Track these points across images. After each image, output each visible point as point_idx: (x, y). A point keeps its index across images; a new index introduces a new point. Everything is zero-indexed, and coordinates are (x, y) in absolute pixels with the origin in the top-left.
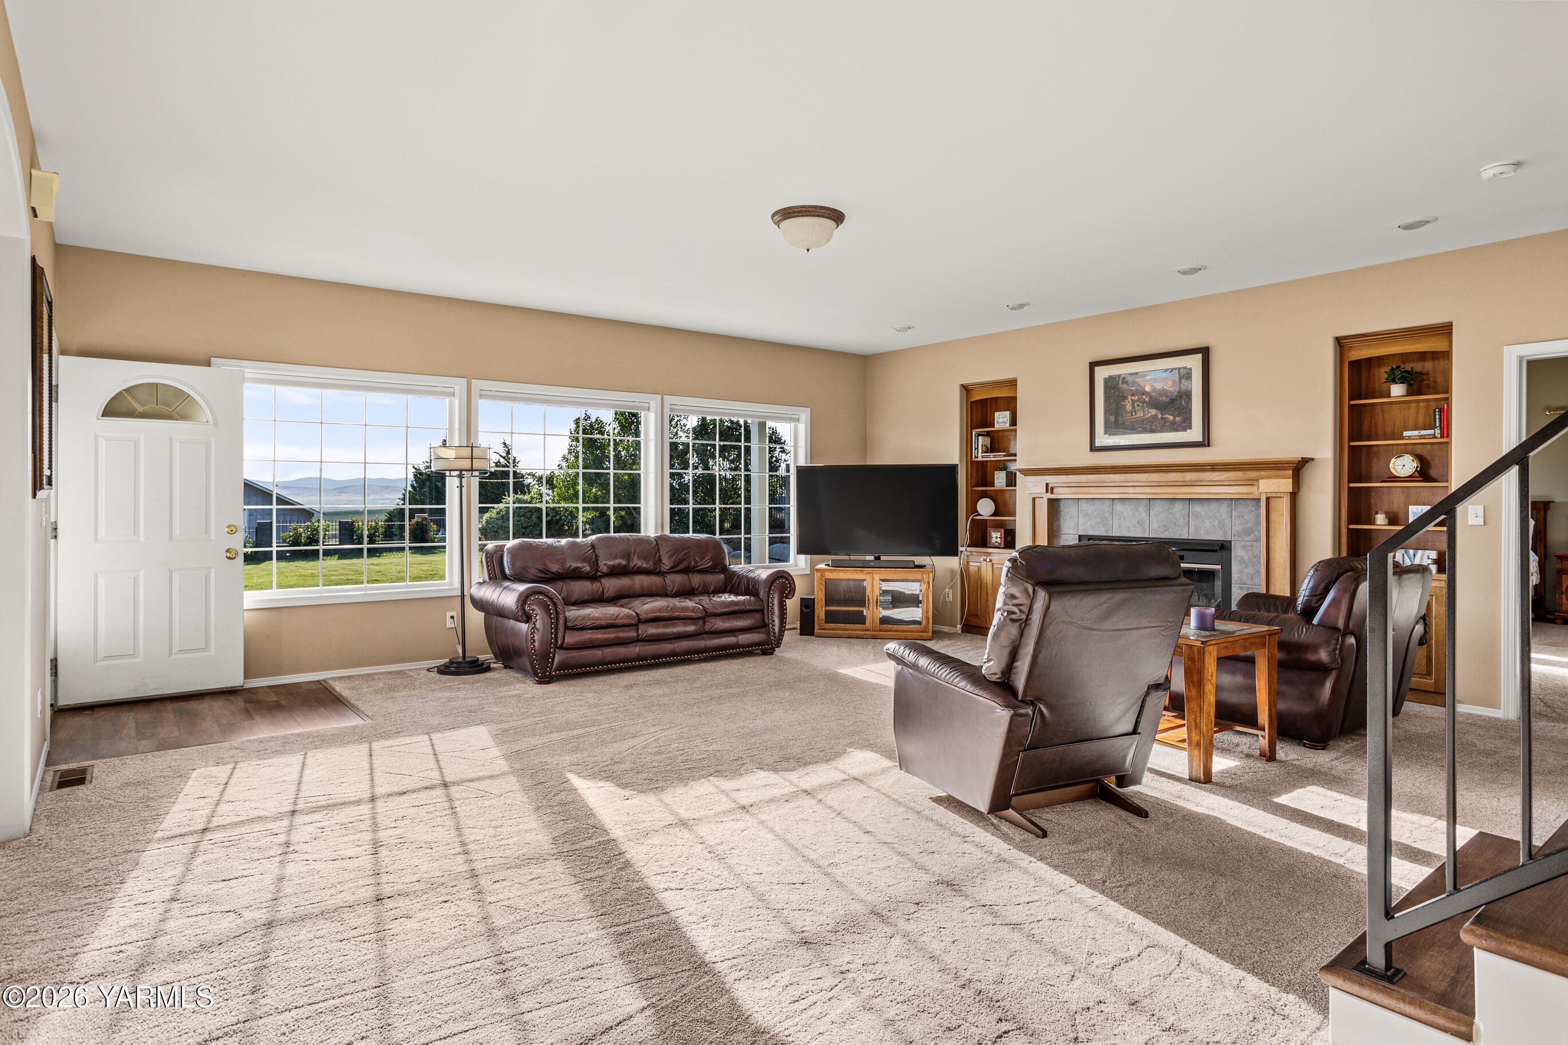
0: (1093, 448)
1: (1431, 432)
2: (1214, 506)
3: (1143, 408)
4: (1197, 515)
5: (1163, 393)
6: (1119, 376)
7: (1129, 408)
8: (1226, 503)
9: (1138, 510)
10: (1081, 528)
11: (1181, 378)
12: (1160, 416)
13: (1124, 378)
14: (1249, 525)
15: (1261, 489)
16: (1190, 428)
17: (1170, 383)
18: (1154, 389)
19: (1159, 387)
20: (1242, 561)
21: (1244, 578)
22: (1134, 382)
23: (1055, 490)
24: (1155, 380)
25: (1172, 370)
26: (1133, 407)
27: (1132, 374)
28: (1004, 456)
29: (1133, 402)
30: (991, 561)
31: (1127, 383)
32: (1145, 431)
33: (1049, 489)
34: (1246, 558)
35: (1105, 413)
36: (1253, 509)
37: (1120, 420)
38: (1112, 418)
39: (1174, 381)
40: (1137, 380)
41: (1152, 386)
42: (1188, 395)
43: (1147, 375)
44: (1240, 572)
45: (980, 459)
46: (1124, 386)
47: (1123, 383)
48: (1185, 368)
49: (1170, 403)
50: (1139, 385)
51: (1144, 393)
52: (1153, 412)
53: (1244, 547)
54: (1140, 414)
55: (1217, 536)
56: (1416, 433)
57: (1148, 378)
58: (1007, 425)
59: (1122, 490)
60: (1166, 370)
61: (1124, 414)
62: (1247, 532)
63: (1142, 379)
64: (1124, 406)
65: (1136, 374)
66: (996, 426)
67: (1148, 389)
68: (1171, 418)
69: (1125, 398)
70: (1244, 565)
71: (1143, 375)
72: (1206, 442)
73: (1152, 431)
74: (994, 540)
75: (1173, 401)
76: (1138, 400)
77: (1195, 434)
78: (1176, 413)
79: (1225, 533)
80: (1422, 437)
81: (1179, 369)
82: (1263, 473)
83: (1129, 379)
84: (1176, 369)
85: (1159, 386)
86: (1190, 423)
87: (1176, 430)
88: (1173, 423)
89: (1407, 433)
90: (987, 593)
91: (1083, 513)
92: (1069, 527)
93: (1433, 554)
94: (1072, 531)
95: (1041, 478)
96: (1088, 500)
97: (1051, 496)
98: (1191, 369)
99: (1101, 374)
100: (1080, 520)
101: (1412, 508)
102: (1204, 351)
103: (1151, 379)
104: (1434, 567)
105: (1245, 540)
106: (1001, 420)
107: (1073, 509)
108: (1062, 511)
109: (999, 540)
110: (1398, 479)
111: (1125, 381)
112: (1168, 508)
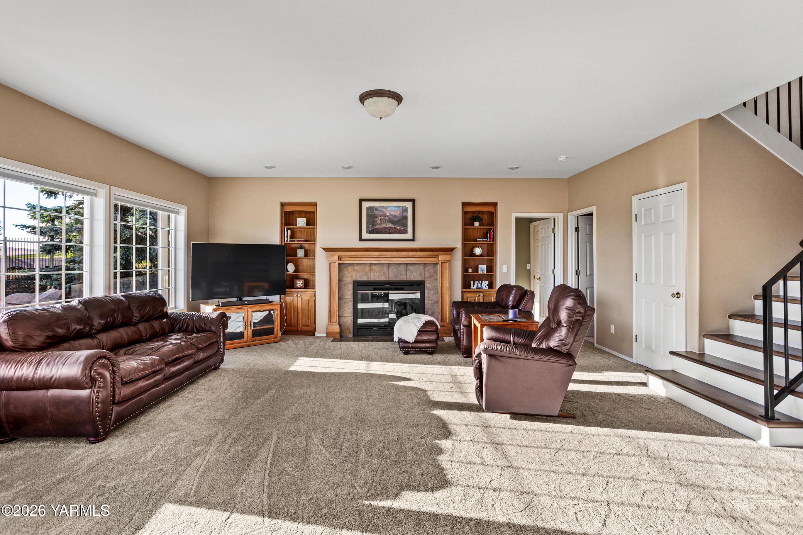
0: (361, 240)
1: (486, 239)
2: (417, 266)
3: (386, 222)
4: (410, 270)
5: (395, 216)
6: (374, 207)
7: (379, 222)
8: (422, 265)
9: (383, 268)
10: (354, 277)
11: (403, 211)
12: (394, 227)
13: (376, 208)
14: (432, 274)
15: (440, 259)
16: (407, 233)
17: (398, 213)
18: (391, 215)
19: (393, 214)
20: (429, 289)
21: (430, 295)
22: (381, 211)
23: (342, 259)
24: (391, 211)
25: (399, 207)
26: (381, 222)
27: (381, 207)
28: (304, 241)
29: (381, 219)
30: (300, 296)
32: (386, 233)
33: (340, 258)
34: (430, 287)
35: (367, 224)
36: (432, 267)
37: (375, 227)
38: (371, 226)
39: (400, 212)
40: (383, 210)
41: (390, 213)
42: (406, 218)
43: (388, 208)
44: (429, 293)
45: (289, 242)
46: (377, 212)
47: (376, 210)
48: (405, 207)
49: (398, 221)
50: (384, 212)
51: (386, 216)
52: (391, 224)
53: (430, 283)
54: (384, 225)
55: (418, 278)
56: (481, 239)
57: (388, 209)
58: (305, 225)
59: (377, 259)
60: (397, 207)
61: (376, 224)
62: (430, 277)
63: (385, 210)
64: (376, 221)
65: (382, 207)
66: (298, 225)
67: (388, 214)
68: (399, 228)
69: (377, 217)
71: (386, 208)
72: (413, 240)
73: (390, 233)
74: (298, 285)
75: (399, 221)
76: (383, 219)
77: (409, 236)
78: (401, 226)
79: (422, 278)
80: (483, 241)
81: (402, 207)
82: (440, 253)
83: (379, 209)
85: (393, 213)
86: (407, 231)
87: (401, 233)
88: (399, 230)
89: (478, 240)
90: (298, 313)
91: (355, 270)
92: (348, 277)
93: (487, 282)
94: (349, 279)
95: (334, 253)
96: (357, 264)
97: (340, 262)
98: (407, 208)
99: (365, 205)
100: (354, 274)
101: (480, 266)
102: (413, 201)
103: (390, 210)
104: (487, 287)
105: (431, 280)
106: (301, 223)
107: (350, 268)
108: (346, 269)
109: (301, 285)
110: (476, 256)
111: (377, 210)
112: (397, 267)
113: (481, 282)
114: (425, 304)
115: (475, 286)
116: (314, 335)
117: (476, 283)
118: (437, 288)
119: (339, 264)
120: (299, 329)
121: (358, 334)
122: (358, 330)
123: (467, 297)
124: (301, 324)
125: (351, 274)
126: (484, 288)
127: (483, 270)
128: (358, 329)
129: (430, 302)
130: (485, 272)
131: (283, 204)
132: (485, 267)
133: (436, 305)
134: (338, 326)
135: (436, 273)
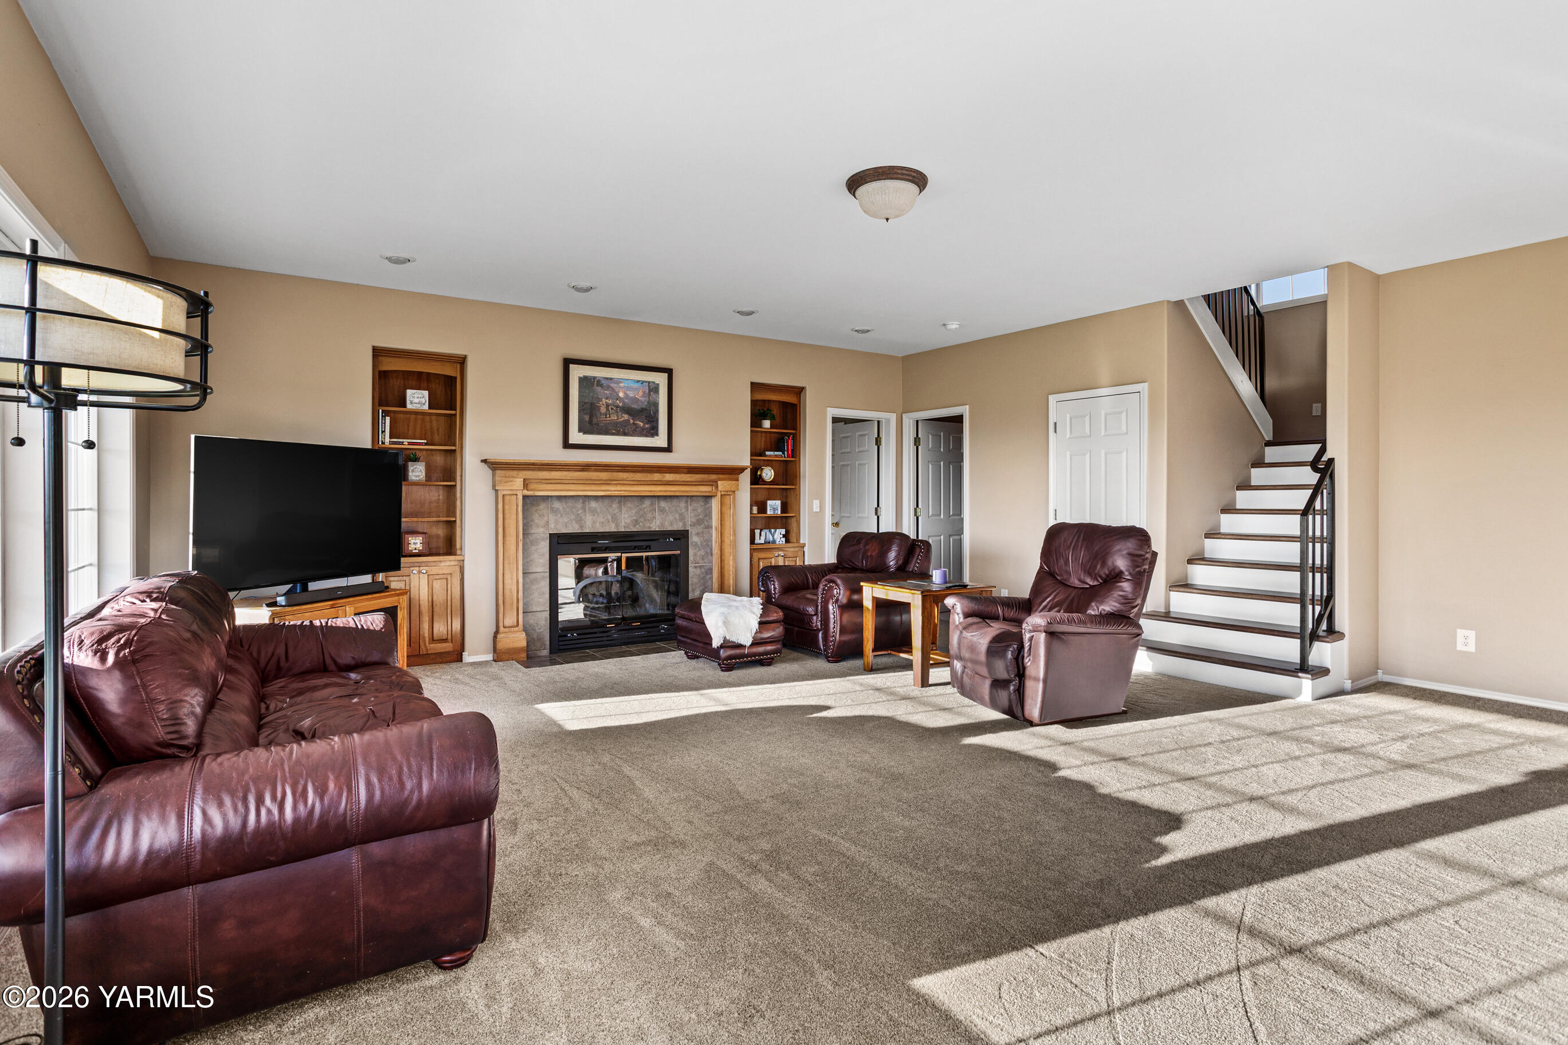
0: (567, 445)
1: (780, 453)
2: (675, 502)
3: (617, 412)
4: (662, 512)
5: (635, 400)
6: (594, 378)
7: (603, 409)
8: (684, 500)
9: (611, 506)
10: (552, 525)
11: (650, 390)
12: (632, 421)
13: (599, 381)
14: (701, 517)
15: (720, 488)
16: (657, 435)
17: (641, 393)
18: (627, 396)
19: (631, 395)
20: (696, 546)
21: (698, 559)
22: (609, 387)
23: (531, 486)
24: (628, 388)
25: (643, 382)
26: (607, 409)
27: (607, 379)
28: (426, 444)
29: (608, 405)
30: (426, 571)
31: (601, 386)
32: (618, 434)
33: (526, 485)
34: (699, 543)
35: (579, 412)
36: (703, 504)
37: (595, 420)
38: (587, 418)
39: (644, 392)
40: (612, 385)
41: (625, 393)
42: (656, 405)
43: (621, 382)
44: (695, 555)
45: (388, 443)
46: (599, 389)
47: (597, 385)
48: (654, 383)
49: (640, 411)
50: (613, 390)
51: (618, 398)
52: (626, 417)
53: (698, 534)
54: (614, 417)
55: (678, 526)
56: (771, 453)
57: (622, 385)
58: (426, 407)
60: (638, 381)
61: (598, 415)
62: (699, 522)
63: (616, 385)
64: (599, 408)
65: (611, 379)
66: (409, 406)
67: (621, 395)
68: (641, 424)
69: (599, 400)
70: (698, 549)
71: (618, 381)
72: (669, 449)
73: (625, 434)
74: (412, 547)
75: (643, 409)
76: (612, 404)
77: (661, 441)
78: (646, 421)
79: (685, 525)
80: (776, 456)
81: (649, 382)
82: (721, 476)
83: (603, 382)
84: (646, 382)
85: (631, 394)
86: (657, 430)
87: (645, 436)
88: (643, 429)
89: (768, 453)
90: (420, 613)
91: (554, 511)
92: (538, 526)
93: (783, 531)
94: (542, 530)
95: (514, 473)
96: (559, 498)
97: (526, 493)
98: (658, 385)
99: (577, 372)
100: (552, 518)
101: (769, 502)
102: (669, 372)
103: (624, 387)
104: (784, 540)
105: (699, 529)
106: (416, 400)
107: (543, 506)
108: (534, 508)
109: (419, 546)
110: (765, 483)
111: (599, 384)
112: (638, 504)
113: (773, 530)
114: (690, 575)
115: (763, 538)
116: (459, 659)
117: (763, 533)
118: (709, 543)
119: (525, 497)
120: (423, 651)
121: (561, 647)
122: (561, 639)
123: (759, 559)
124: (427, 639)
125: (546, 519)
126: (777, 542)
127: (774, 509)
128: (560, 636)
129: (698, 571)
130: (779, 513)
131: (378, 353)
132: (778, 503)
133: (708, 577)
134: (524, 635)
135: (708, 514)
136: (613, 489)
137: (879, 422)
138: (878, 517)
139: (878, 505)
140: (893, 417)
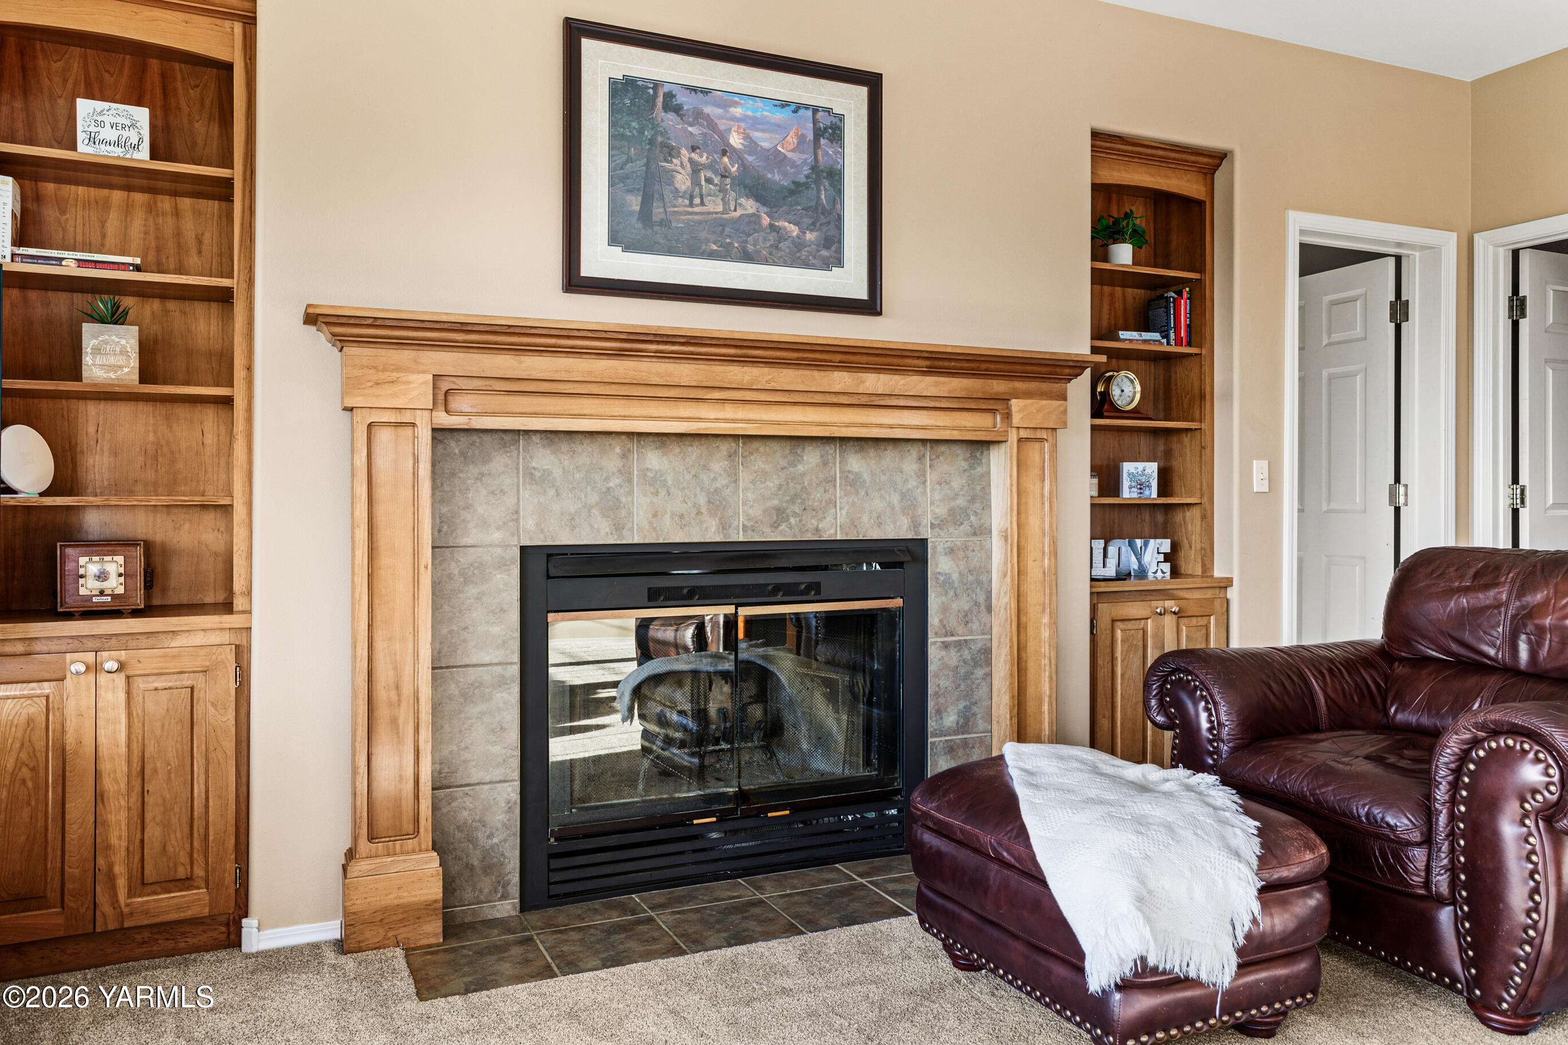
0: (576, 280)
1: (1156, 336)
2: (889, 457)
4: (853, 482)
5: (775, 158)
6: (656, 84)
7: (682, 181)
8: (914, 453)
9: (705, 467)
10: (529, 523)
11: (818, 133)
12: (766, 220)
13: (667, 96)
14: (961, 502)
15: (1016, 420)
16: (840, 263)
17: (792, 140)
18: (752, 147)
19: (766, 145)
20: (946, 583)
21: (953, 622)
22: (699, 115)
23: (459, 398)
24: (756, 123)
25: (798, 107)
26: (696, 183)
27: (695, 89)
28: (138, 268)
29: (696, 169)
30: (122, 667)
31: (678, 110)
32: (724, 254)
33: (441, 392)
34: (955, 576)
35: (612, 184)
36: (966, 463)
37: (658, 212)
38: (634, 203)
39: (801, 138)
40: (708, 110)
41: (747, 137)
42: (835, 177)
43: (735, 104)
44: (945, 609)
45: (6, 264)
46: (669, 119)
47: (666, 108)
48: (828, 111)
49: (792, 192)
50: (712, 125)
52: (750, 206)
53: (951, 551)
54: (714, 205)
55: (896, 529)
56: (1134, 335)
57: (737, 111)
58: (142, 155)
60: (784, 104)
61: (668, 196)
62: (955, 517)
63: (720, 111)
64: (669, 176)
65: (706, 91)
66: (84, 149)
67: (735, 140)
68: (794, 230)
69: (671, 152)
70: (951, 593)
71: (728, 99)
72: (872, 304)
73: (747, 257)
74: (86, 587)
75: (797, 188)
76: (710, 167)
78: (807, 221)
79: (915, 525)
80: (1147, 343)
81: (815, 110)
82: (1019, 385)
83: (683, 99)
84: (807, 107)
85: (765, 140)
86: (840, 251)
87: (807, 265)
88: (799, 244)
89: (1124, 335)
90: (99, 796)
91: (537, 479)
92: (484, 524)
93: (1166, 545)
94: (497, 536)
95: (405, 356)
96: (551, 436)
97: (444, 419)
98: (841, 117)
99: (604, 63)
100: (529, 500)
101: (1128, 468)
102: (872, 82)
103: (744, 118)
104: (1166, 567)
105: (956, 535)
106: (108, 134)
107: (500, 462)
108: (474, 470)
109: (115, 584)
110: (1118, 412)
111: (671, 105)
112: (783, 463)
113: (1139, 542)
114: (932, 668)
115: (1112, 562)
116: (233, 940)
117: (1112, 550)
118: (984, 578)
119: (439, 433)
120: (107, 919)
121: (555, 890)
122: (556, 863)
123: (1113, 621)
124: (122, 883)
125: (510, 501)
126: (1150, 575)
127: (1142, 486)
128: (553, 856)
129: (953, 658)
130: (1154, 495)
132: (1152, 468)
133: (980, 672)
134: (432, 862)
135: (981, 497)
136: (712, 415)
137: (1398, 259)
138: (1397, 510)
139: (1397, 479)
140: (1449, 243)
